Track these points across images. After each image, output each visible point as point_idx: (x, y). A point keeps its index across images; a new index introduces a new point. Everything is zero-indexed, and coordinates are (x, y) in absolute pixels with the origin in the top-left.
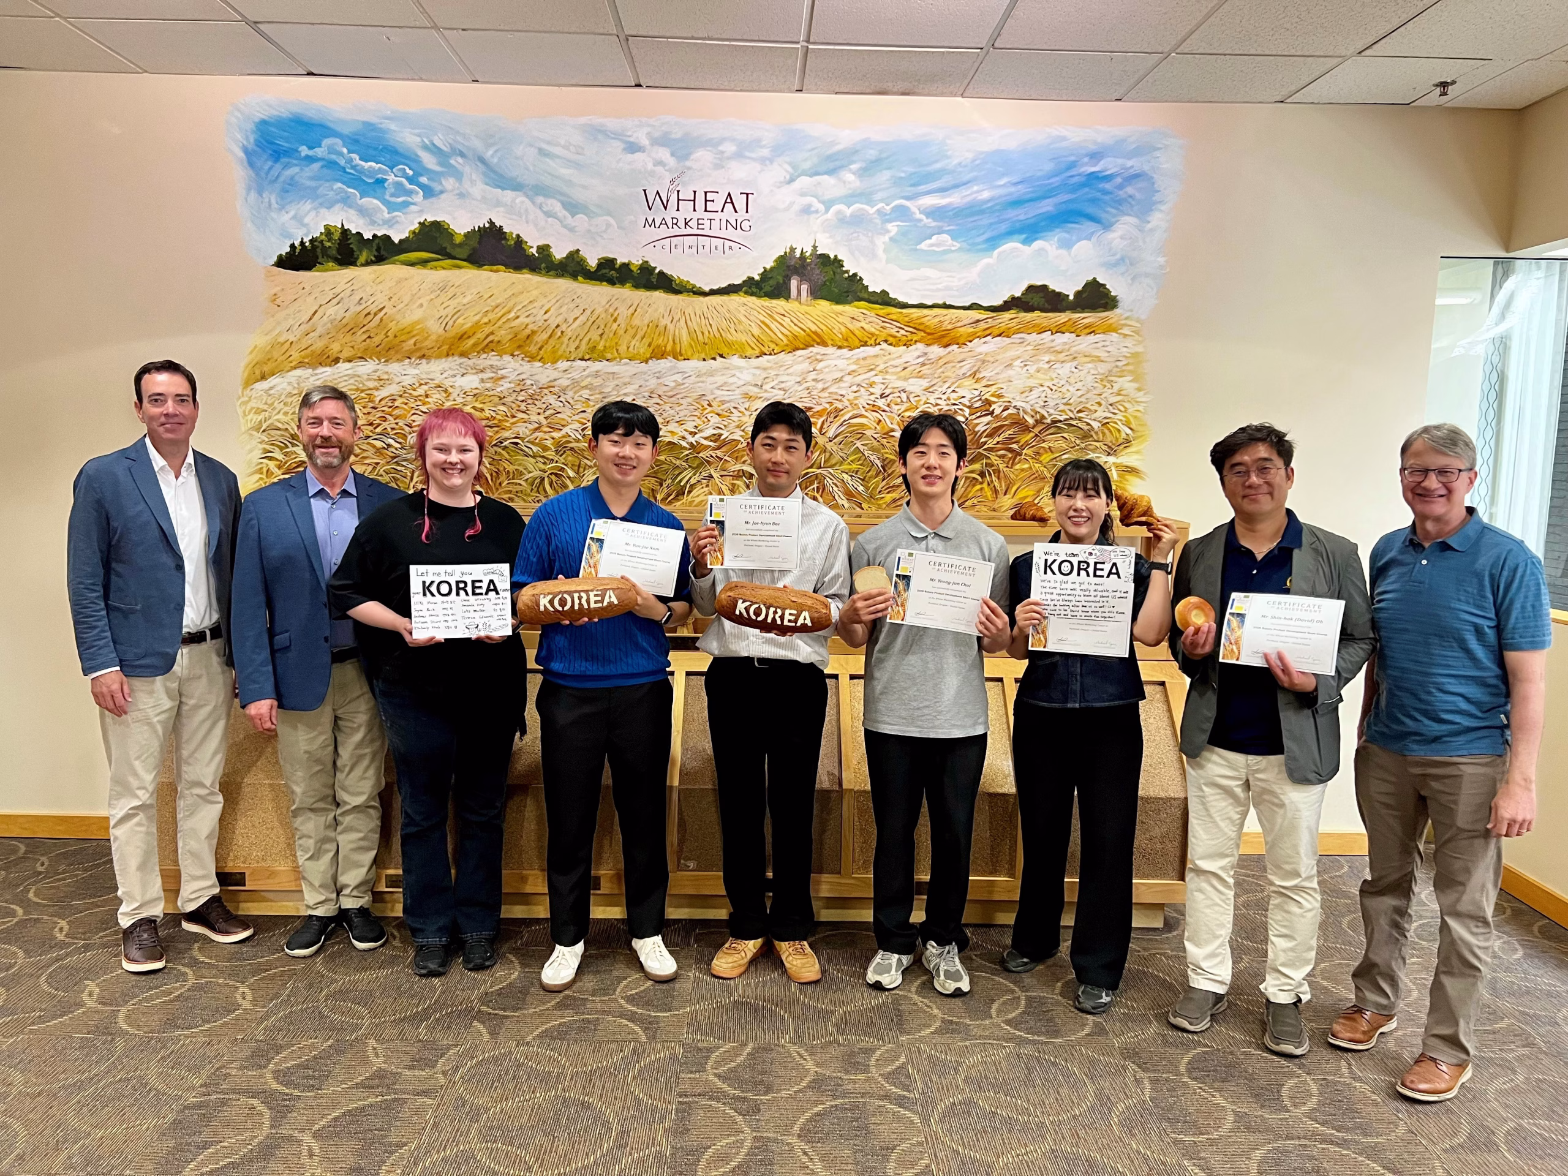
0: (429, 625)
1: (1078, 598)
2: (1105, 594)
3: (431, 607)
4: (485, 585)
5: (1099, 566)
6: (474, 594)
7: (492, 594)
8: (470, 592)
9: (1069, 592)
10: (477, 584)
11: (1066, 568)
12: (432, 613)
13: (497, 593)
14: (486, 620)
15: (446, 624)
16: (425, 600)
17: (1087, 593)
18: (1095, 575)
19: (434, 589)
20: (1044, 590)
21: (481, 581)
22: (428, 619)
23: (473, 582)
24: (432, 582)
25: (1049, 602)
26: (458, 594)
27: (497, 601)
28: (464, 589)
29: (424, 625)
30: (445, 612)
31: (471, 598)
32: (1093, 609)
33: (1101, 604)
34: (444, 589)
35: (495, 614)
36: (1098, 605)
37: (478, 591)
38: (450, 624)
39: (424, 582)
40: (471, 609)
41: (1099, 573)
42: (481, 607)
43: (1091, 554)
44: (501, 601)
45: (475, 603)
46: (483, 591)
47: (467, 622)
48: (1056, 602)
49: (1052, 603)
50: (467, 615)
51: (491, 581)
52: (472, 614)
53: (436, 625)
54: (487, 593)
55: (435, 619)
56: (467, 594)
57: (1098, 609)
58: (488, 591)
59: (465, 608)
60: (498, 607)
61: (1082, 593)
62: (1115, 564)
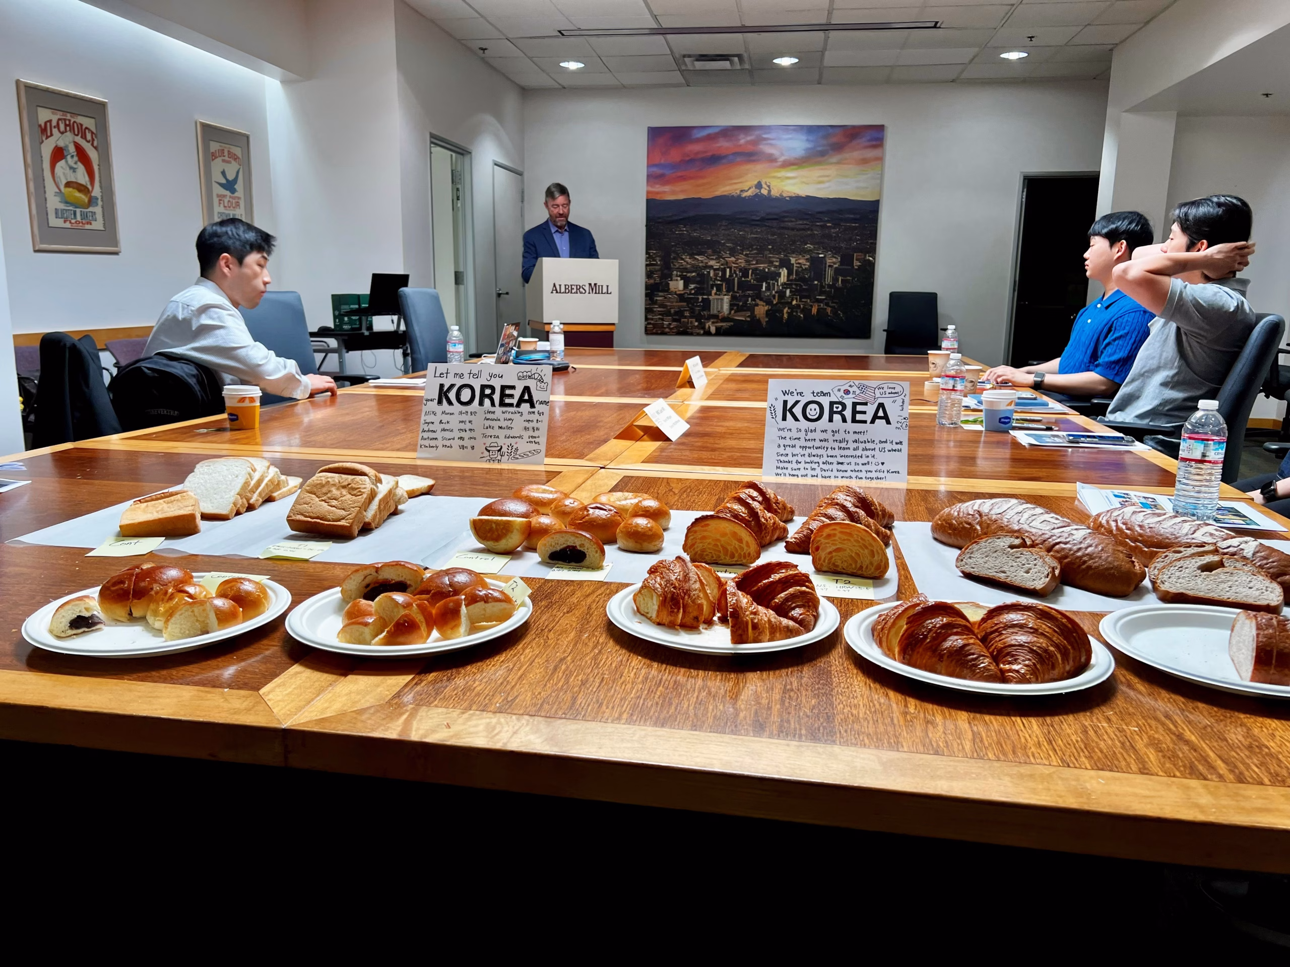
0: (439, 443)
1: (830, 452)
2: (869, 446)
3: (445, 418)
4: (517, 393)
5: (859, 408)
6: (502, 404)
7: (525, 407)
8: (497, 401)
9: (818, 444)
10: (508, 392)
11: (813, 410)
12: (447, 426)
13: (532, 406)
14: (513, 441)
15: (461, 443)
16: (439, 409)
17: (843, 445)
18: (854, 420)
19: (452, 395)
20: (782, 442)
21: (513, 387)
22: (439, 435)
23: (503, 388)
24: (452, 386)
25: (790, 458)
26: (481, 403)
27: (531, 417)
28: (490, 397)
29: (433, 443)
30: (462, 426)
31: (498, 409)
32: (853, 467)
33: (865, 460)
34: (466, 395)
35: (526, 435)
36: (860, 461)
37: (507, 401)
38: (467, 443)
39: (442, 386)
40: (496, 424)
41: (859, 417)
42: (508, 423)
43: (847, 392)
44: (536, 416)
45: (502, 417)
46: (514, 401)
47: (488, 441)
48: (800, 459)
49: (794, 459)
50: (490, 432)
51: (527, 389)
52: (496, 432)
53: (448, 443)
54: (518, 405)
55: (448, 435)
56: (493, 404)
57: (860, 467)
58: (521, 401)
59: (488, 423)
60: (530, 425)
61: (836, 445)
62: (881, 405)
